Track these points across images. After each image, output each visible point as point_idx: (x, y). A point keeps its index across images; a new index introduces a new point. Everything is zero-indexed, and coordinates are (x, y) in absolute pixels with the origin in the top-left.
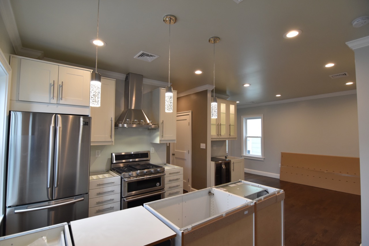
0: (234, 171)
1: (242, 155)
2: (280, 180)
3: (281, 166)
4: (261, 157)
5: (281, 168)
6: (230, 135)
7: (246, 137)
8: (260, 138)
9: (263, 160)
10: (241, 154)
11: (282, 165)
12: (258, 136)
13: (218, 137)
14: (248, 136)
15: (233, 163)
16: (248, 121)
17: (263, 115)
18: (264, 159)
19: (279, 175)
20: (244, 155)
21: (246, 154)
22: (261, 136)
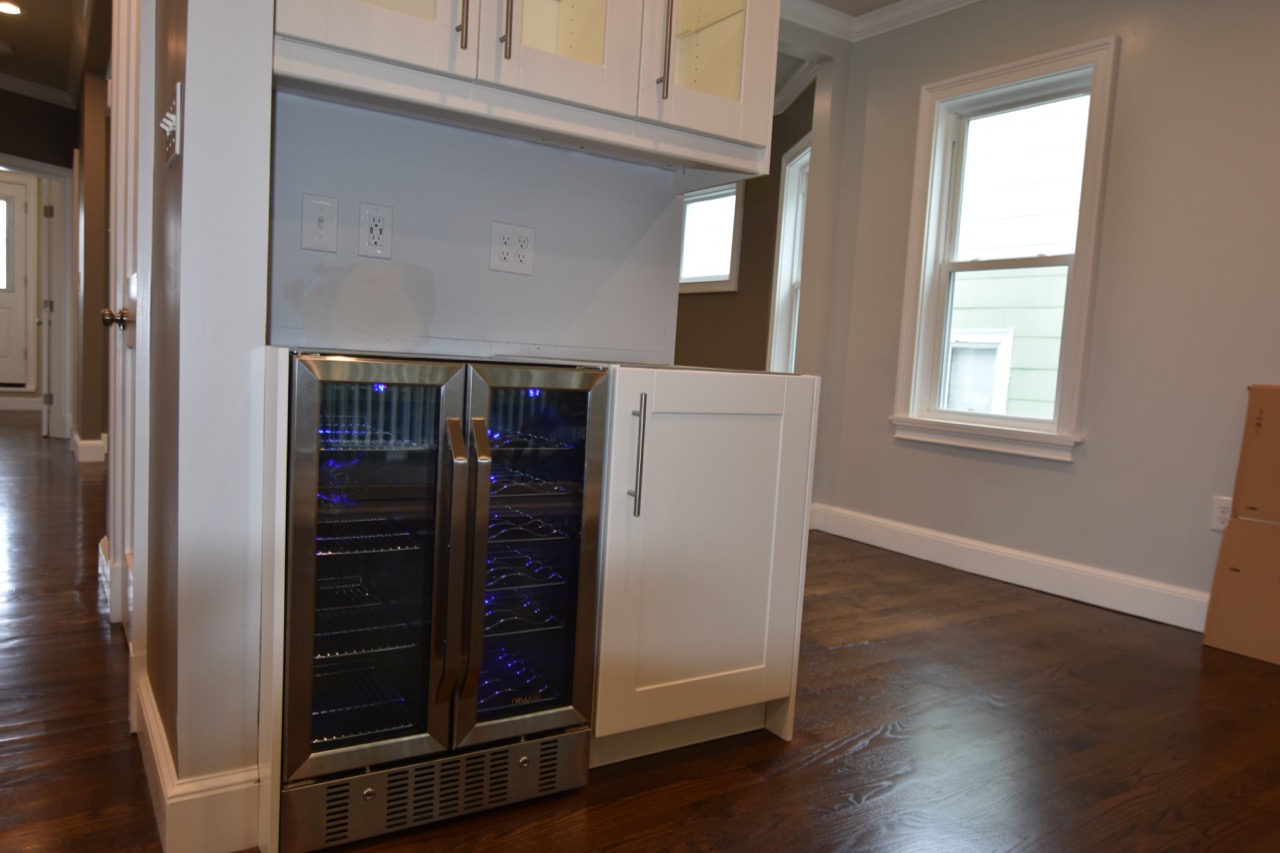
0: (637, 512)
1: (898, 414)
2: (1215, 642)
3: (1235, 514)
4: (1052, 431)
5: (1232, 537)
6: (663, 81)
7: (949, 271)
8: (1063, 271)
9: (1066, 457)
10: (891, 409)
11: (1242, 504)
12: (1049, 253)
13: (465, 64)
14: (963, 254)
15: (641, 414)
16: (981, 130)
17: (1112, 40)
18: (1077, 444)
19: (1204, 597)
20: (915, 413)
21: (928, 410)
22: (1070, 248)
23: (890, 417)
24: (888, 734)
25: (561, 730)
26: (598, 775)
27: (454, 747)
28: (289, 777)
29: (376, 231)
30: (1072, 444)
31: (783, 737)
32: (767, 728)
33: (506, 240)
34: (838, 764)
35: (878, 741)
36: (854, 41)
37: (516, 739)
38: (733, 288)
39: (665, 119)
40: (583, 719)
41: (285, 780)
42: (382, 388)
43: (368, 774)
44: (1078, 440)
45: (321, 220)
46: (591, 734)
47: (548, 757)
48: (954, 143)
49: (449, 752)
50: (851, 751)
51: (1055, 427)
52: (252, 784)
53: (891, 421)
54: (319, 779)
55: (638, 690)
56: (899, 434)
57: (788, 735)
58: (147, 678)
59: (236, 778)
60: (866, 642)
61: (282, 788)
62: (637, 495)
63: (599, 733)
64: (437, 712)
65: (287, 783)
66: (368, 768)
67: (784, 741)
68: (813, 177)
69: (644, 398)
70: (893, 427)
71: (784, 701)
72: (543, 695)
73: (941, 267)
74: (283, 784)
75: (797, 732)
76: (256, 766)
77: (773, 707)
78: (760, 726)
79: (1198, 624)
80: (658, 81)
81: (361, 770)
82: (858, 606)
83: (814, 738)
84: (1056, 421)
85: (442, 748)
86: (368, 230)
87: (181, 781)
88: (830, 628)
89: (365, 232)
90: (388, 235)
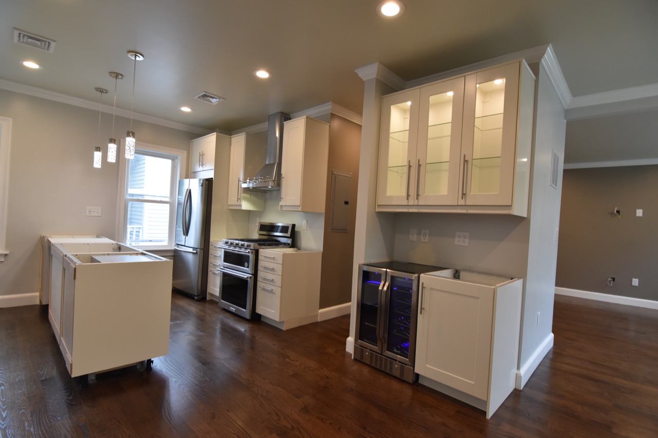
25: (406, 365)
29: (425, 236)
33: (459, 237)
37: (396, 361)
47: (402, 369)
49: (381, 354)
55: (427, 365)
64: (379, 343)
65: (356, 343)
66: (368, 349)
85: (379, 352)
89: (422, 236)
90: (427, 237)
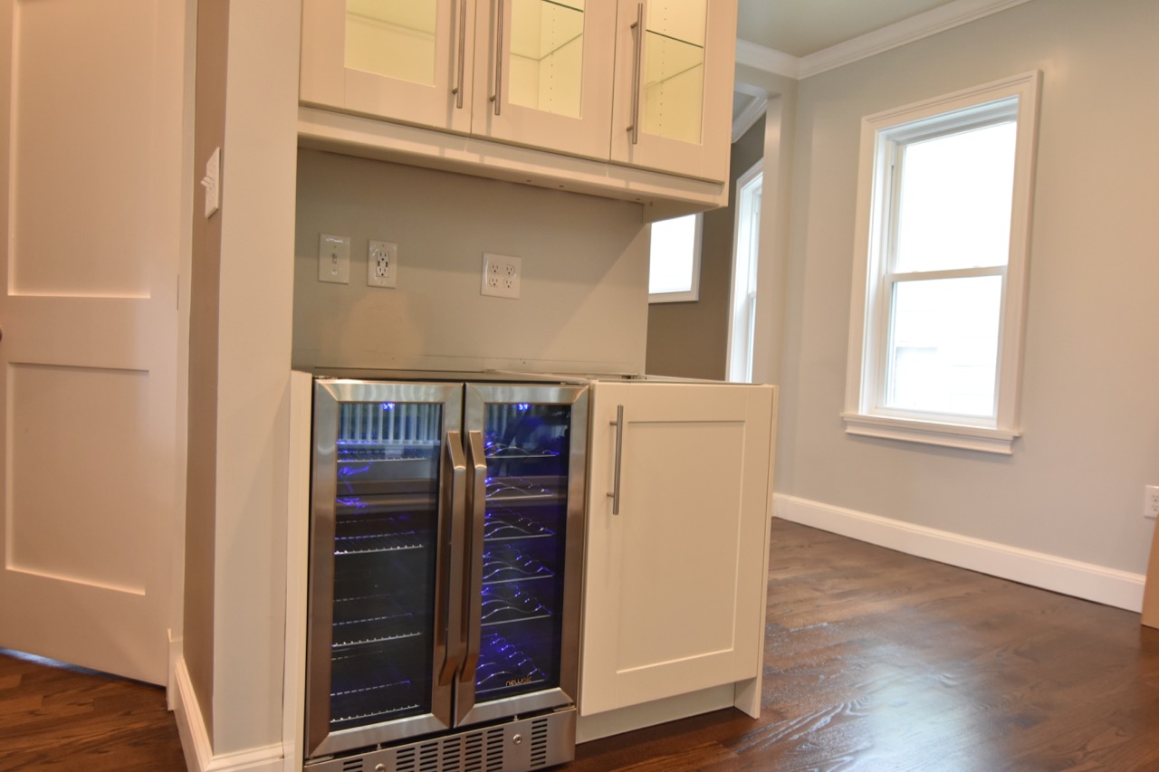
0: (616, 511)
1: (848, 412)
4: (991, 426)
6: (632, 129)
7: (890, 283)
8: (999, 279)
9: (1006, 450)
14: (901, 268)
15: (617, 424)
16: (916, 154)
17: (1035, 74)
18: (1016, 438)
19: (1141, 579)
20: (863, 411)
21: (876, 408)
22: (1002, 259)
23: (841, 414)
24: (848, 712)
25: (550, 710)
26: (584, 750)
27: (455, 726)
28: (310, 753)
29: (383, 264)
30: (1011, 439)
31: (751, 714)
32: (738, 705)
33: (495, 268)
34: (802, 741)
35: (838, 718)
36: (799, 78)
37: (510, 719)
38: (694, 297)
39: (636, 162)
40: (570, 700)
41: (307, 756)
42: (391, 406)
43: (379, 750)
44: (1017, 435)
45: (334, 256)
46: (576, 714)
47: (539, 736)
48: (893, 167)
49: (451, 731)
50: (815, 727)
51: (994, 423)
52: (278, 760)
53: (843, 418)
54: (337, 755)
55: (618, 672)
56: (850, 430)
57: (755, 713)
58: (183, 661)
59: (264, 754)
60: (825, 624)
61: (304, 764)
62: (615, 496)
63: (584, 713)
64: (440, 693)
65: (308, 759)
66: (379, 746)
67: (753, 719)
68: (765, 198)
69: (620, 409)
70: (844, 423)
71: (751, 681)
72: (533, 678)
73: (884, 278)
74: (305, 760)
75: (764, 710)
76: (281, 744)
77: (741, 687)
78: (731, 705)
79: (1135, 604)
80: (628, 130)
81: (373, 748)
82: (815, 590)
83: (780, 715)
84: (996, 416)
85: (445, 727)
86: (376, 264)
87: (215, 757)
88: (791, 611)
89: (373, 264)
90: (393, 267)
